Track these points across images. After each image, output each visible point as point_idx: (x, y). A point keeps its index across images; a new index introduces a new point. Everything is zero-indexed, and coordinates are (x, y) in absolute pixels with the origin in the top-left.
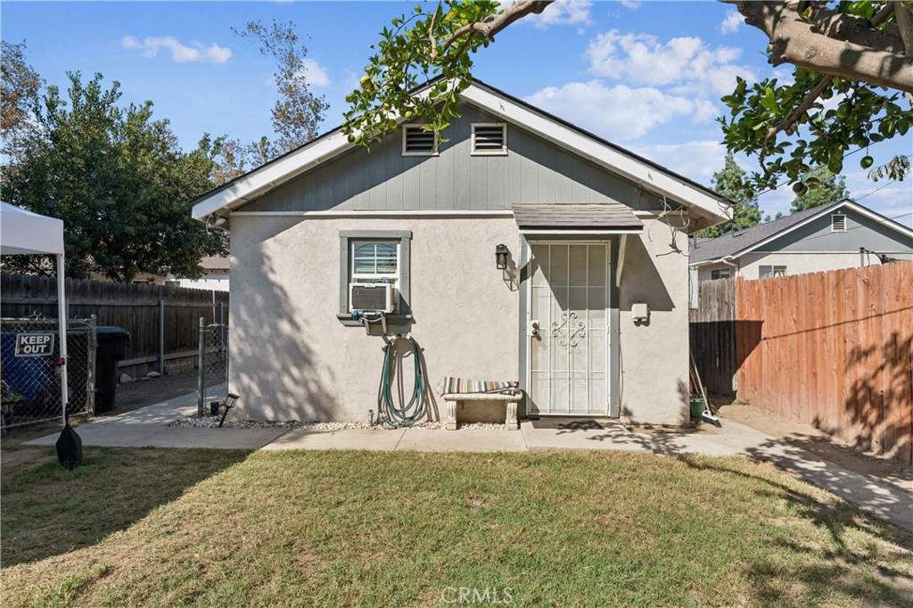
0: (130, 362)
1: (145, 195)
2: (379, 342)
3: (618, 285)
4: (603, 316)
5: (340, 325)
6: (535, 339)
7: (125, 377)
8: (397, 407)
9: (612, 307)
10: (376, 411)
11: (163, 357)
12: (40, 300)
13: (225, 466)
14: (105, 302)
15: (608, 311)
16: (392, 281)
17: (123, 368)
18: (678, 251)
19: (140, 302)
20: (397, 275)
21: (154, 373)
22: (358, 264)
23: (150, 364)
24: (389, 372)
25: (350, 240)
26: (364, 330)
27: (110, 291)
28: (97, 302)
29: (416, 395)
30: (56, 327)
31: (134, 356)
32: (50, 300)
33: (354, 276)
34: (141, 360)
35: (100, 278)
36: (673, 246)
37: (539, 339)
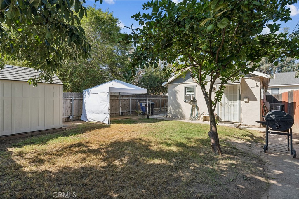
0: (156, 109)
1: (157, 80)
2: (191, 106)
3: (240, 94)
4: (237, 102)
5: (184, 102)
6: (221, 105)
7: (155, 111)
8: (194, 117)
9: (239, 100)
10: (190, 117)
11: (161, 108)
12: (144, 98)
13: (165, 121)
14: (152, 98)
15: (238, 101)
16: (193, 94)
17: (155, 110)
18: (258, 86)
19: (157, 98)
20: (194, 93)
21: (160, 111)
22: (187, 92)
23: (159, 109)
24: (192, 111)
25: (186, 88)
26: (188, 103)
27: (153, 97)
28: (151, 98)
29: (197, 115)
30: (146, 102)
31: (156, 108)
32: (146, 98)
33: (187, 94)
34: (158, 108)
35: (152, 94)
36: (256, 85)
37: (222, 105)
